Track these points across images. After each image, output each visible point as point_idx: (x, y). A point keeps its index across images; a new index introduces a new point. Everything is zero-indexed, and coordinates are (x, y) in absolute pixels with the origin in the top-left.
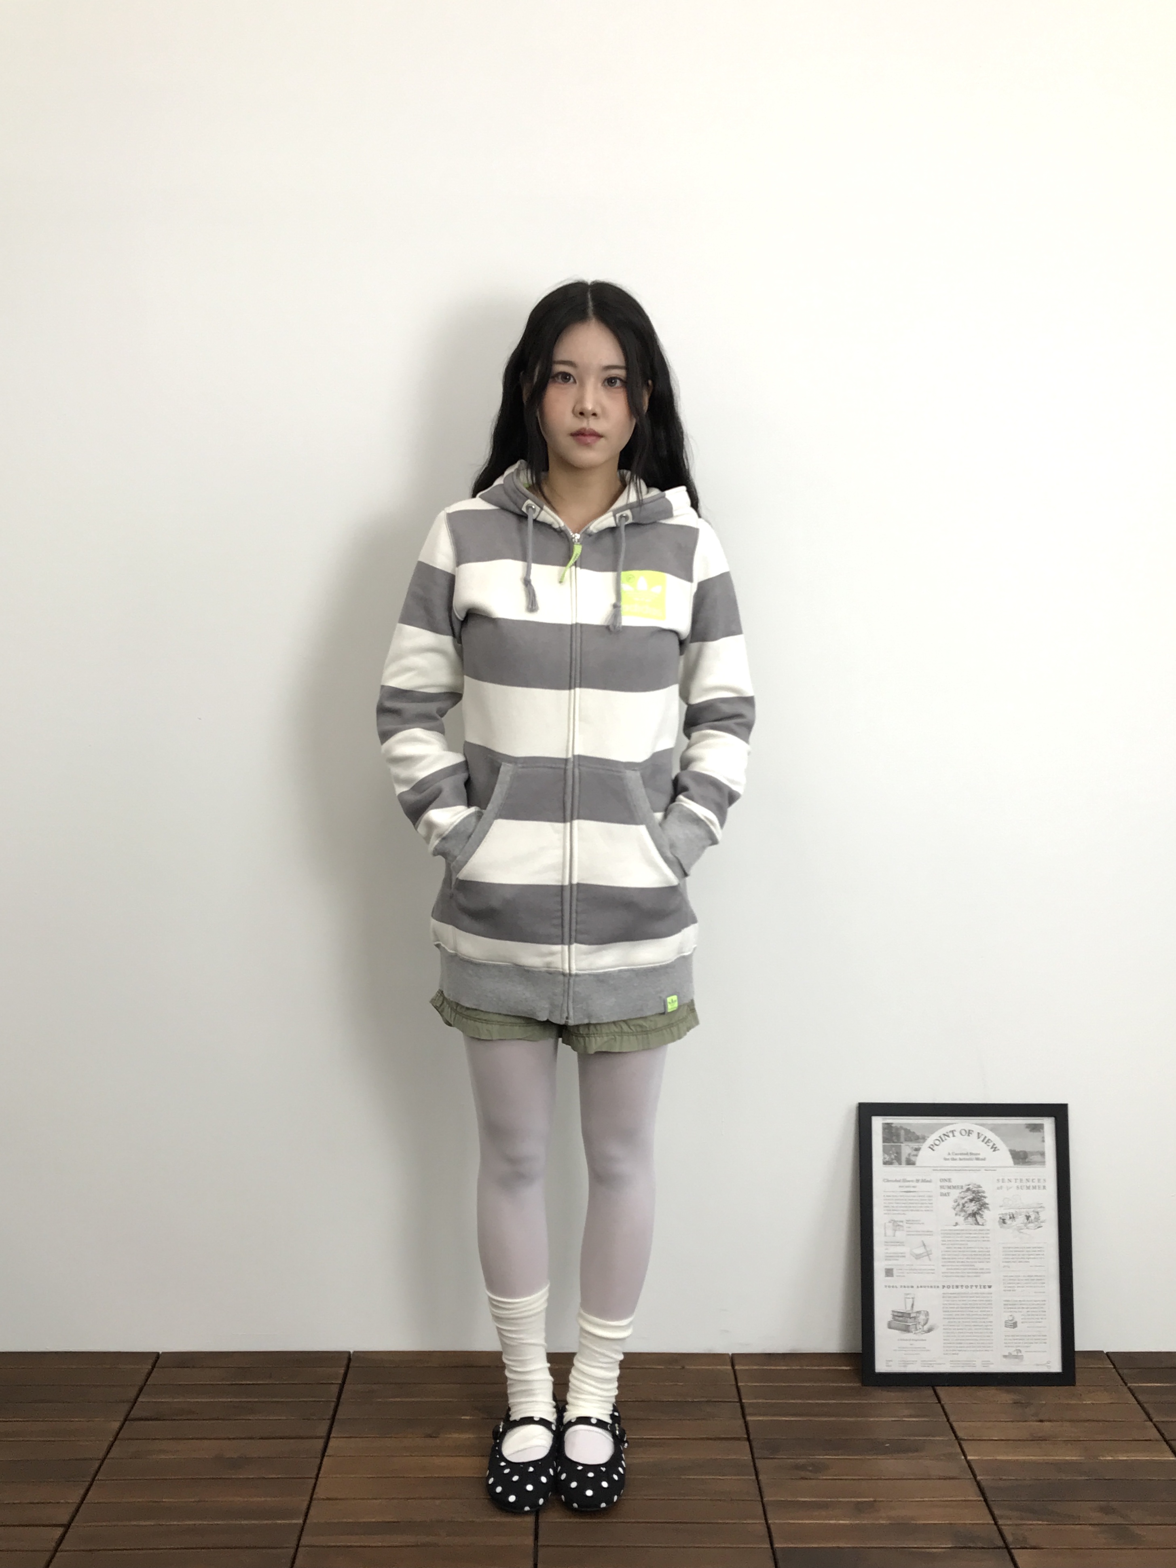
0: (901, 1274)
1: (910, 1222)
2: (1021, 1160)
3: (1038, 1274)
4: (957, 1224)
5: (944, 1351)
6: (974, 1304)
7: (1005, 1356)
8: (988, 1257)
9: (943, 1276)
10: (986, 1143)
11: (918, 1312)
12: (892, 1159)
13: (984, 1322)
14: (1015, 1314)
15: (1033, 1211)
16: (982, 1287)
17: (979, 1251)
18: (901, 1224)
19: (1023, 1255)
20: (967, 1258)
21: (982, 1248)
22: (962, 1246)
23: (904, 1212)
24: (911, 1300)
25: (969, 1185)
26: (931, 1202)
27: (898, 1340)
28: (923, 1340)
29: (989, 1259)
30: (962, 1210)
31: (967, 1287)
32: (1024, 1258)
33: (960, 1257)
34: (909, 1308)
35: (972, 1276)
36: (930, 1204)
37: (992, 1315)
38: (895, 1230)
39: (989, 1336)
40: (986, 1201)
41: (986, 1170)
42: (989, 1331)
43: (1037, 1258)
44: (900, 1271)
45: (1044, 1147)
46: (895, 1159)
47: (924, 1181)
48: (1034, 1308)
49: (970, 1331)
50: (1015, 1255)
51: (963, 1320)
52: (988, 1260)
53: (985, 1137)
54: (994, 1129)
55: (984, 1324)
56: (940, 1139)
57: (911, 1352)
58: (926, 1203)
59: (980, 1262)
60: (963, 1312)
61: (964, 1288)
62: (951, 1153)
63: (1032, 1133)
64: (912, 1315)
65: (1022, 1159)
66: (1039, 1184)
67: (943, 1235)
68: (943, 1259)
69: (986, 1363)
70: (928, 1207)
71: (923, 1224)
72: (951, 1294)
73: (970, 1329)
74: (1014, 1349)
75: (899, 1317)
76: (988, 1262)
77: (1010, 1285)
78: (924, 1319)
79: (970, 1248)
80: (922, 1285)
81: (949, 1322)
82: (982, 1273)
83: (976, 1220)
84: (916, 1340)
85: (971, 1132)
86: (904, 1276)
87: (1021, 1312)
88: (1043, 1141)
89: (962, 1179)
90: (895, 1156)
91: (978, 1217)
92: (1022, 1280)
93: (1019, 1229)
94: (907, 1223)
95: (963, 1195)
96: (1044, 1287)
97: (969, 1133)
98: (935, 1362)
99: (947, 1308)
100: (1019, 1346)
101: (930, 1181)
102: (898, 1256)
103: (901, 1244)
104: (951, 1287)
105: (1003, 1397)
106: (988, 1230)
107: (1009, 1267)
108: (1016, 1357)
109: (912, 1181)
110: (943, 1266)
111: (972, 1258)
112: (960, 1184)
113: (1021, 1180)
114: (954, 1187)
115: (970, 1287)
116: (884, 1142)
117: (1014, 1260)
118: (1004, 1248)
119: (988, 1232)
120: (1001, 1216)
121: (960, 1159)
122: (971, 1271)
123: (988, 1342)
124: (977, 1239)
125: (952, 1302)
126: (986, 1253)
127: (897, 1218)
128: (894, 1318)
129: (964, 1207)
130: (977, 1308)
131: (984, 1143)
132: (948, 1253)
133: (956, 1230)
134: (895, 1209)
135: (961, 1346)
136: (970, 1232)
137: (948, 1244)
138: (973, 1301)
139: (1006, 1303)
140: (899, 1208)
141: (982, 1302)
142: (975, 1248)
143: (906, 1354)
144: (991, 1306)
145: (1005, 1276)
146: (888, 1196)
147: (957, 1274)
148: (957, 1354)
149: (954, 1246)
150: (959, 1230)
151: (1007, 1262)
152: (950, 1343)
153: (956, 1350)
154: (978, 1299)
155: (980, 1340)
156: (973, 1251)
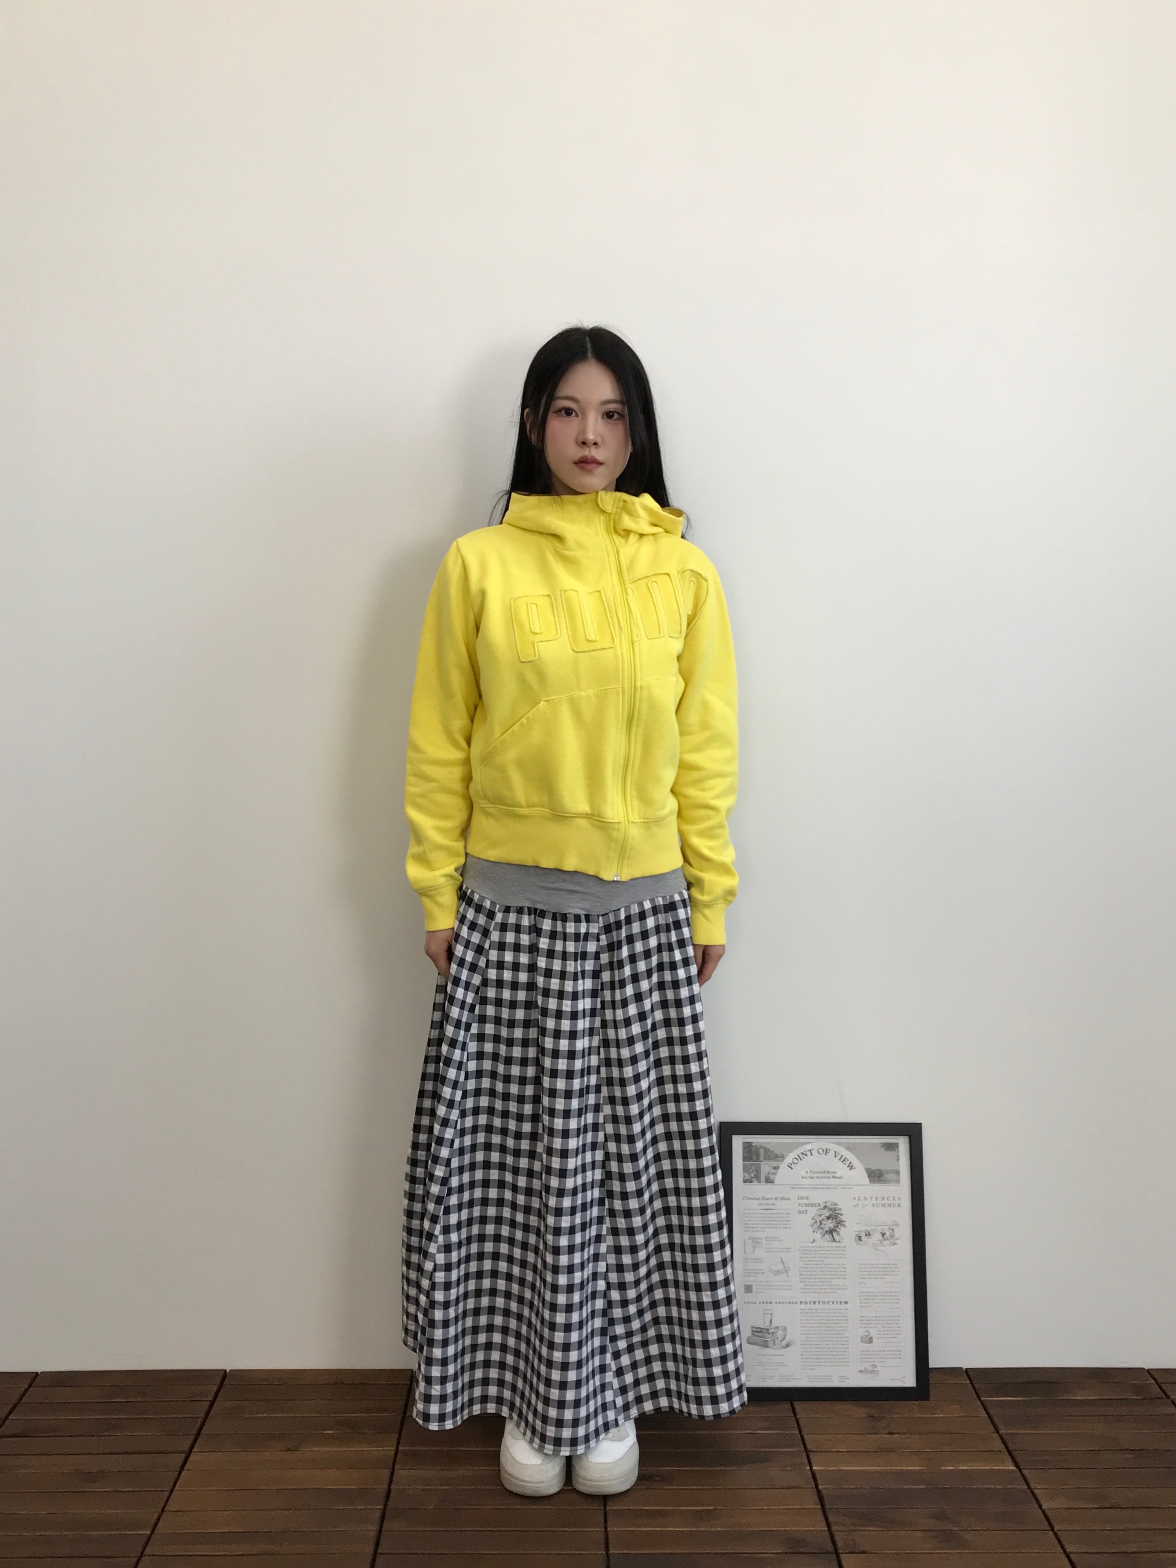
0: (760, 1290)
1: (768, 1239)
2: (876, 1178)
3: (893, 1290)
4: (814, 1240)
5: (802, 1365)
6: (832, 1320)
7: (861, 1371)
8: (844, 1273)
9: (801, 1292)
10: (843, 1162)
11: (777, 1328)
12: (752, 1177)
13: (841, 1338)
14: (871, 1330)
15: (889, 1229)
16: (839, 1303)
17: (836, 1268)
18: (760, 1241)
19: (879, 1271)
20: (825, 1275)
21: (839, 1264)
22: (819, 1263)
24: (769, 1316)
25: (824, 1203)
26: (789, 1219)
27: (757, 1355)
28: (781, 1355)
29: (846, 1275)
30: (820, 1227)
31: (824, 1303)
32: (879, 1275)
33: (816, 1273)
34: (767, 1323)
35: (829, 1292)
36: (788, 1221)
37: (849, 1330)
38: (755, 1247)
39: (845, 1351)
40: (843, 1218)
41: (842, 1188)
42: (844, 1346)
43: (891, 1275)
44: (759, 1288)
45: (898, 1166)
46: (755, 1178)
47: (782, 1199)
48: (890, 1324)
49: (827, 1346)
50: (871, 1271)
51: (821, 1336)
53: (842, 1156)
54: (849, 1148)
56: (797, 1157)
57: (770, 1368)
58: (784, 1221)
59: (837, 1278)
60: (820, 1327)
61: (821, 1303)
62: (808, 1172)
63: (887, 1152)
64: (770, 1331)
65: (878, 1177)
66: (895, 1202)
67: (800, 1252)
68: (801, 1275)
69: (842, 1378)
70: (787, 1224)
71: (781, 1240)
72: (808, 1309)
73: (826, 1344)
74: (870, 1364)
75: (759, 1332)
76: (844, 1278)
77: (867, 1301)
78: (781, 1335)
79: (828, 1264)
80: (781, 1301)
81: (807, 1338)
82: (836, 1289)
83: (833, 1237)
84: (775, 1356)
85: (828, 1150)
86: (763, 1292)
87: (875, 1327)
88: (898, 1160)
89: (819, 1197)
90: (755, 1175)
91: (835, 1234)
92: (878, 1296)
93: (875, 1247)
94: (765, 1240)
95: (821, 1212)
96: (899, 1303)
97: (827, 1152)
98: (793, 1377)
99: (805, 1323)
100: (874, 1362)
101: (788, 1199)
102: (758, 1273)
103: (759, 1260)
104: (809, 1303)
105: (858, 1411)
106: (845, 1247)
107: (865, 1283)
108: (872, 1372)
109: (771, 1199)
110: (799, 1282)
111: (829, 1275)
112: (817, 1202)
113: (877, 1198)
114: (812, 1205)
115: (827, 1303)
116: (744, 1161)
117: (870, 1276)
118: (860, 1264)
119: (845, 1249)
120: (857, 1233)
121: (818, 1177)
122: (826, 1287)
123: (844, 1357)
124: (834, 1256)
125: (810, 1318)
126: (843, 1270)
127: (757, 1235)
128: (753, 1334)
129: (821, 1224)
130: (834, 1324)
131: (840, 1162)
132: (807, 1269)
133: (814, 1247)
134: (754, 1226)
135: (818, 1360)
136: (827, 1249)
137: (806, 1261)
138: (830, 1316)
139: (862, 1319)
140: (758, 1226)
141: (839, 1318)
142: (832, 1264)
143: (764, 1369)
144: (847, 1322)
145: (861, 1292)
146: (748, 1214)
147: (815, 1291)
148: (814, 1369)
149: (812, 1263)
150: (816, 1247)
151: (863, 1278)
152: (808, 1358)
153: (813, 1365)
154: (834, 1315)
155: (837, 1355)
156: (829, 1268)
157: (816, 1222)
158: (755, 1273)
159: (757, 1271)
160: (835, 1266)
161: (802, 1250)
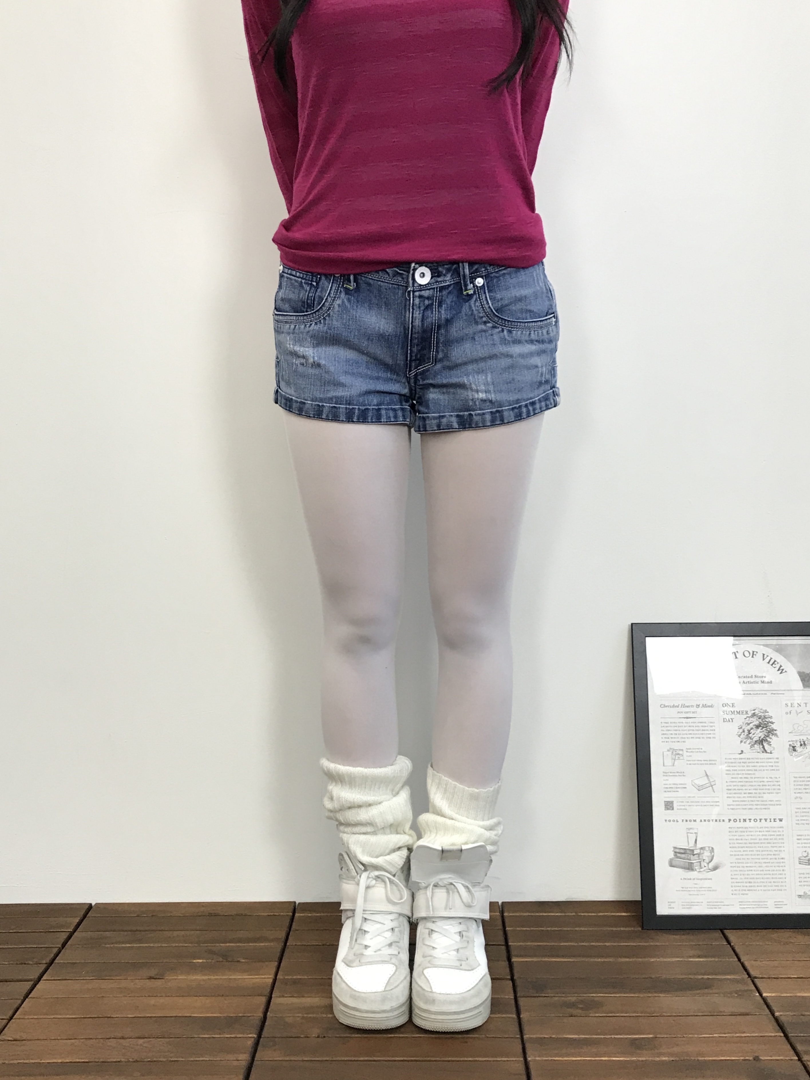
0: (683, 807)
1: (689, 751)
4: (742, 751)
5: (732, 890)
6: (764, 839)
7: (800, 896)
8: (778, 787)
9: (728, 809)
10: (772, 665)
11: (702, 848)
13: (776, 859)
16: (772, 820)
17: (768, 782)
18: (681, 752)
20: (755, 789)
21: (771, 778)
22: (749, 776)
23: (683, 740)
24: (694, 836)
25: (754, 710)
26: (713, 728)
27: (681, 879)
28: (708, 879)
29: (779, 789)
30: (748, 737)
31: (755, 820)
33: (746, 788)
34: (692, 844)
35: (761, 809)
36: (712, 730)
37: (784, 851)
38: (675, 760)
39: (781, 874)
40: (774, 726)
41: (772, 694)
42: (781, 868)
44: (680, 804)
47: (705, 706)
49: (761, 869)
51: (753, 857)
52: (779, 791)
53: (771, 658)
54: (779, 650)
55: (775, 861)
57: (696, 893)
58: (708, 730)
59: (769, 793)
60: (752, 847)
61: (752, 821)
64: (695, 853)
67: (726, 765)
68: (728, 790)
69: (778, 904)
70: (710, 734)
71: (704, 752)
72: (738, 828)
73: (759, 867)
75: (681, 853)
76: (778, 793)
77: (804, 818)
78: (708, 857)
79: (758, 778)
80: (707, 819)
81: (736, 859)
82: (771, 805)
83: (764, 747)
84: (701, 879)
85: (755, 653)
86: (686, 809)
89: (747, 704)
91: (765, 744)
94: (687, 752)
95: (749, 720)
97: (753, 654)
98: (722, 904)
99: (734, 843)
101: (711, 706)
102: (679, 788)
103: (682, 774)
104: (738, 820)
105: (800, 938)
106: (778, 758)
107: (801, 798)
109: (692, 706)
110: (728, 797)
111: (760, 789)
112: (745, 710)
114: (738, 713)
115: (759, 821)
117: (806, 791)
118: (795, 777)
119: (777, 760)
120: (791, 743)
122: (757, 803)
123: (781, 880)
124: (765, 768)
125: (740, 838)
126: (776, 783)
127: (676, 746)
128: (675, 855)
129: (750, 733)
130: (768, 843)
131: (769, 665)
132: (734, 784)
133: (742, 759)
134: (673, 736)
135: (750, 885)
136: (757, 760)
137: (733, 774)
138: (763, 835)
139: (799, 837)
140: (677, 736)
141: (772, 837)
142: (763, 778)
143: (690, 895)
144: (782, 841)
145: (797, 808)
146: (666, 723)
147: (744, 807)
148: (747, 894)
149: (740, 776)
150: (745, 759)
151: (799, 793)
152: (738, 882)
153: (745, 890)
154: (767, 833)
155: (772, 878)
156: (760, 782)
157: (744, 731)
158: (677, 788)
159: (679, 786)
160: (767, 780)
161: (729, 763)
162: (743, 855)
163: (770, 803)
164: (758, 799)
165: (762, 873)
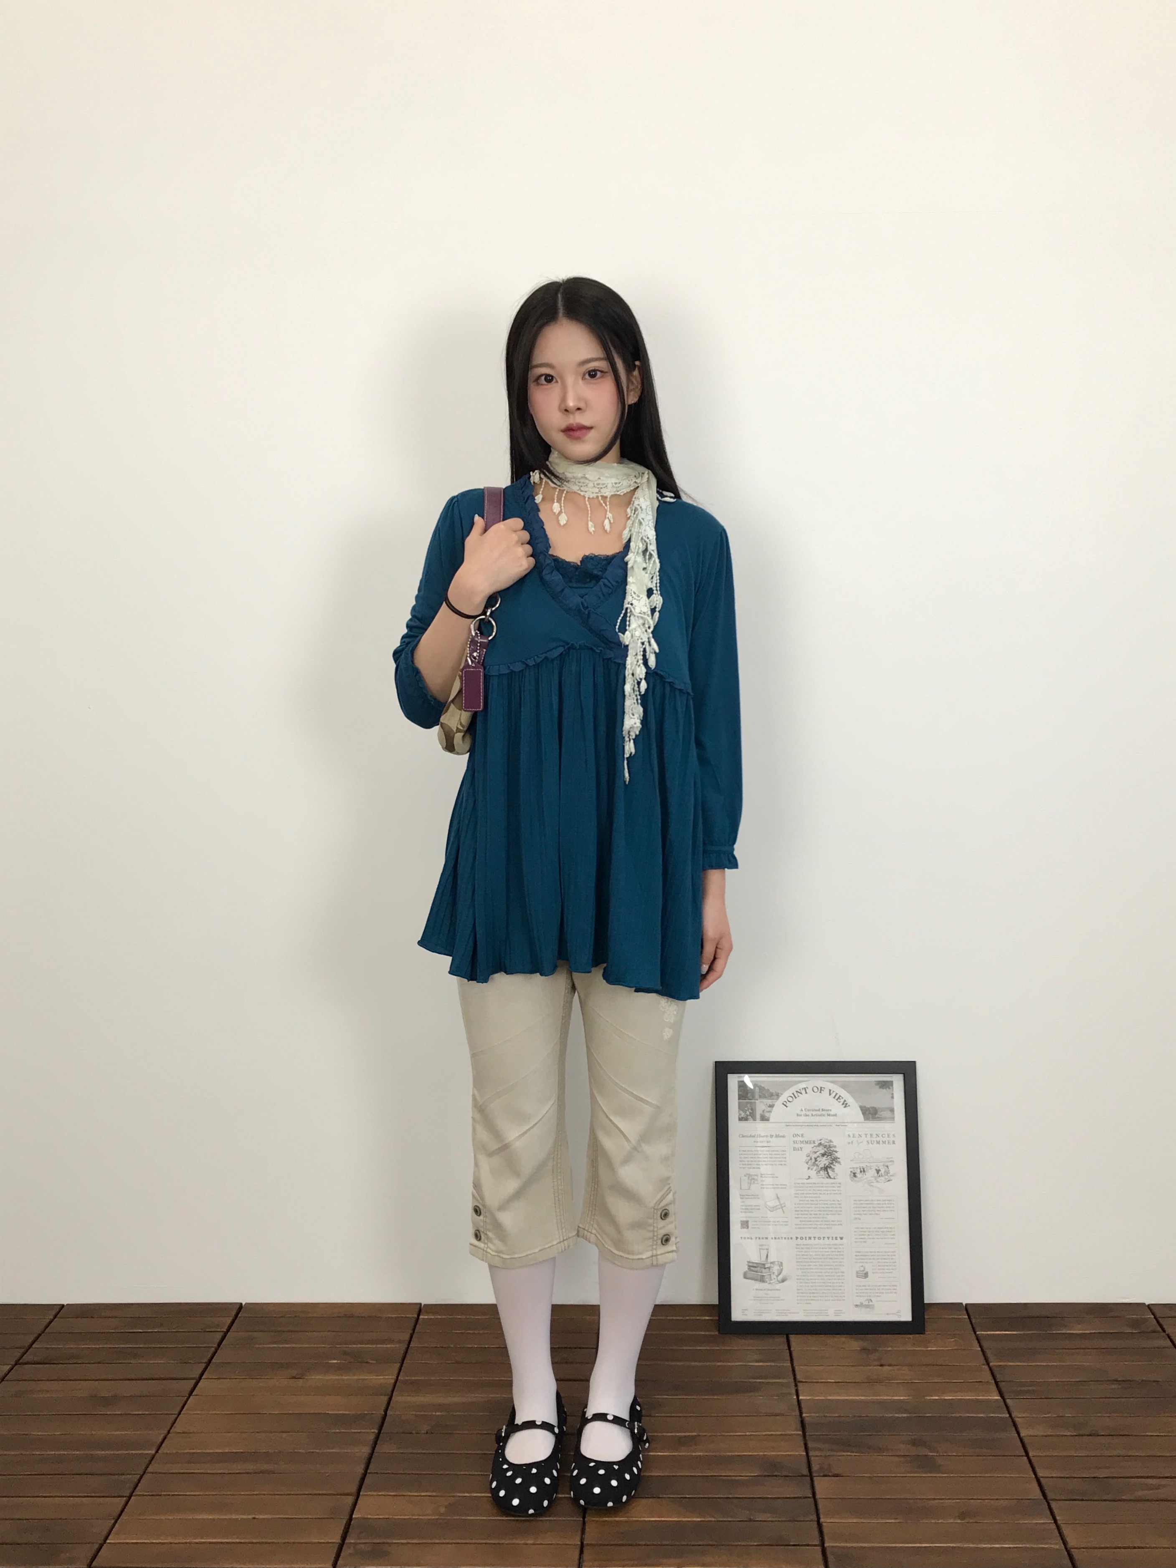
0: (757, 1226)
1: (763, 1176)
2: (871, 1116)
3: (888, 1226)
4: (809, 1177)
5: (798, 1300)
6: (827, 1255)
7: (857, 1306)
8: (840, 1209)
9: (796, 1228)
10: (837, 1100)
11: (771, 1263)
12: (747, 1115)
13: (836, 1272)
14: (866, 1266)
15: (884, 1165)
16: (834, 1238)
17: (831, 1204)
18: (756, 1177)
19: (873, 1207)
20: (820, 1211)
21: (834, 1201)
22: (814, 1199)
23: (758, 1166)
24: (766, 1251)
25: (821, 1140)
26: (784, 1156)
27: (754, 1290)
28: (777, 1290)
29: (841, 1211)
30: (814, 1164)
32: (874, 1211)
33: (812, 1209)
34: (764, 1259)
35: (825, 1228)
36: (784, 1158)
37: (844, 1265)
38: (751, 1184)
39: (841, 1286)
40: (837, 1155)
41: (837, 1125)
42: (840, 1281)
43: (887, 1211)
44: (755, 1223)
45: (893, 1104)
46: (750, 1116)
47: (777, 1136)
48: (884, 1259)
49: (824, 1281)
50: (866, 1207)
51: (817, 1271)
52: (840, 1213)
53: (837, 1094)
54: (844, 1086)
55: (836, 1274)
56: (792, 1096)
57: (766, 1302)
58: (780, 1158)
59: (832, 1214)
60: (816, 1262)
61: (817, 1239)
62: (803, 1110)
63: (882, 1089)
64: (767, 1266)
65: (872, 1114)
66: (890, 1140)
67: (795, 1189)
68: (796, 1211)
69: (838, 1312)
70: (782, 1161)
71: (777, 1177)
72: (803, 1245)
73: (822, 1279)
74: (866, 1298)
75: (755, 1267)
76: (839, 1215)
77: (863, 1237)
78: (778, 1270)
79: (822, 1200)
80: (777, 1237)
81: (802, 1272)
82: (832, 1225)
83: (828, 1173)
84: (771, 1290)
85: (823, 1089)
86: (759, 1228)
87: (871, 1262)
88: (893, 1097)
89: (817, 1135)
90: (750, 1113)
91: (829, 1171)
92: (873, 1232)
93: (870, 1183)
94: (761, 1177)
95: (815, 1150)
96: (894, 1238)
97: (821, 1090)
98: (789, 1311)
99: (800, 1259)
100: (869, 1296)
101: (783, 1137)
103: (755, 1196)
104: (804, 1238)
105: (853, 1344)
106: (840, 1183)
107: (860, 1219)
108: (868, 1306)
109: (767, 1136)
110: (796, 1218)
111: (824, 1211)
112: (812, 1139)
113: (871, 1135)
114: (807, 1142)
115: (822, 1238)
116: (739, 1099)
117: (865, 1212)
118: (855, 1201)
119: (839, 1185)
120: (852, 1170)
121: (812, 1115)
122: (822, 1223)
123: (840, 1291)
124: (829, 1192)
125: (806, 1254)
127: (752, 1172)
128: (750, 1269)
129: (816, 1161)
130: (830, 1259)
131: (835, 1100)
132: (802, 1206)
133: (809, 1183)
134: (750, 1163)
135: (814, 1295)
136: (822, 1185)
137: (801, 1197)
138: (825, 1252)
139: (858, 1254)
140: (754, 1163)
141: (834, 1253)
142: (827, 1201)
143: (761, 1303)
144: (842, 1257)
145: (856, 1228)
146: (743, 1151)
147: (810, 1226)
148: (810, 1303)
149: (807, 1199)
150: (811, 1183)
151: (858, 1214)
152: (803, 1293)
153: (809, 1300)
154: (830, 1250)
155: (833, 1290)
156: (825, 1204)
157: (811, 1159)
158: (752, 1209)
159: (753, 1207)
160: (830, 1202)
161: (797, 1187)
162: (807, 1269)
163: (832, 1223)
164: (822, 1219)
165: (824, 1284)
